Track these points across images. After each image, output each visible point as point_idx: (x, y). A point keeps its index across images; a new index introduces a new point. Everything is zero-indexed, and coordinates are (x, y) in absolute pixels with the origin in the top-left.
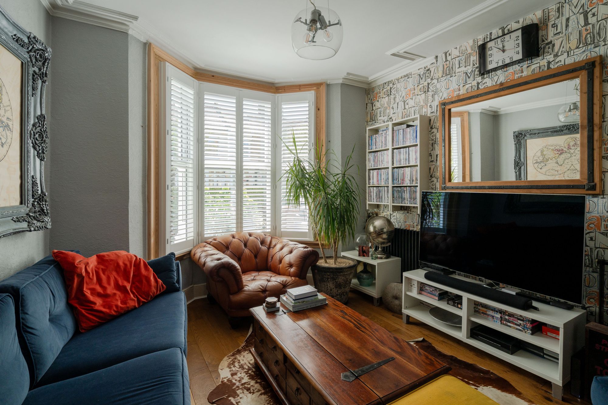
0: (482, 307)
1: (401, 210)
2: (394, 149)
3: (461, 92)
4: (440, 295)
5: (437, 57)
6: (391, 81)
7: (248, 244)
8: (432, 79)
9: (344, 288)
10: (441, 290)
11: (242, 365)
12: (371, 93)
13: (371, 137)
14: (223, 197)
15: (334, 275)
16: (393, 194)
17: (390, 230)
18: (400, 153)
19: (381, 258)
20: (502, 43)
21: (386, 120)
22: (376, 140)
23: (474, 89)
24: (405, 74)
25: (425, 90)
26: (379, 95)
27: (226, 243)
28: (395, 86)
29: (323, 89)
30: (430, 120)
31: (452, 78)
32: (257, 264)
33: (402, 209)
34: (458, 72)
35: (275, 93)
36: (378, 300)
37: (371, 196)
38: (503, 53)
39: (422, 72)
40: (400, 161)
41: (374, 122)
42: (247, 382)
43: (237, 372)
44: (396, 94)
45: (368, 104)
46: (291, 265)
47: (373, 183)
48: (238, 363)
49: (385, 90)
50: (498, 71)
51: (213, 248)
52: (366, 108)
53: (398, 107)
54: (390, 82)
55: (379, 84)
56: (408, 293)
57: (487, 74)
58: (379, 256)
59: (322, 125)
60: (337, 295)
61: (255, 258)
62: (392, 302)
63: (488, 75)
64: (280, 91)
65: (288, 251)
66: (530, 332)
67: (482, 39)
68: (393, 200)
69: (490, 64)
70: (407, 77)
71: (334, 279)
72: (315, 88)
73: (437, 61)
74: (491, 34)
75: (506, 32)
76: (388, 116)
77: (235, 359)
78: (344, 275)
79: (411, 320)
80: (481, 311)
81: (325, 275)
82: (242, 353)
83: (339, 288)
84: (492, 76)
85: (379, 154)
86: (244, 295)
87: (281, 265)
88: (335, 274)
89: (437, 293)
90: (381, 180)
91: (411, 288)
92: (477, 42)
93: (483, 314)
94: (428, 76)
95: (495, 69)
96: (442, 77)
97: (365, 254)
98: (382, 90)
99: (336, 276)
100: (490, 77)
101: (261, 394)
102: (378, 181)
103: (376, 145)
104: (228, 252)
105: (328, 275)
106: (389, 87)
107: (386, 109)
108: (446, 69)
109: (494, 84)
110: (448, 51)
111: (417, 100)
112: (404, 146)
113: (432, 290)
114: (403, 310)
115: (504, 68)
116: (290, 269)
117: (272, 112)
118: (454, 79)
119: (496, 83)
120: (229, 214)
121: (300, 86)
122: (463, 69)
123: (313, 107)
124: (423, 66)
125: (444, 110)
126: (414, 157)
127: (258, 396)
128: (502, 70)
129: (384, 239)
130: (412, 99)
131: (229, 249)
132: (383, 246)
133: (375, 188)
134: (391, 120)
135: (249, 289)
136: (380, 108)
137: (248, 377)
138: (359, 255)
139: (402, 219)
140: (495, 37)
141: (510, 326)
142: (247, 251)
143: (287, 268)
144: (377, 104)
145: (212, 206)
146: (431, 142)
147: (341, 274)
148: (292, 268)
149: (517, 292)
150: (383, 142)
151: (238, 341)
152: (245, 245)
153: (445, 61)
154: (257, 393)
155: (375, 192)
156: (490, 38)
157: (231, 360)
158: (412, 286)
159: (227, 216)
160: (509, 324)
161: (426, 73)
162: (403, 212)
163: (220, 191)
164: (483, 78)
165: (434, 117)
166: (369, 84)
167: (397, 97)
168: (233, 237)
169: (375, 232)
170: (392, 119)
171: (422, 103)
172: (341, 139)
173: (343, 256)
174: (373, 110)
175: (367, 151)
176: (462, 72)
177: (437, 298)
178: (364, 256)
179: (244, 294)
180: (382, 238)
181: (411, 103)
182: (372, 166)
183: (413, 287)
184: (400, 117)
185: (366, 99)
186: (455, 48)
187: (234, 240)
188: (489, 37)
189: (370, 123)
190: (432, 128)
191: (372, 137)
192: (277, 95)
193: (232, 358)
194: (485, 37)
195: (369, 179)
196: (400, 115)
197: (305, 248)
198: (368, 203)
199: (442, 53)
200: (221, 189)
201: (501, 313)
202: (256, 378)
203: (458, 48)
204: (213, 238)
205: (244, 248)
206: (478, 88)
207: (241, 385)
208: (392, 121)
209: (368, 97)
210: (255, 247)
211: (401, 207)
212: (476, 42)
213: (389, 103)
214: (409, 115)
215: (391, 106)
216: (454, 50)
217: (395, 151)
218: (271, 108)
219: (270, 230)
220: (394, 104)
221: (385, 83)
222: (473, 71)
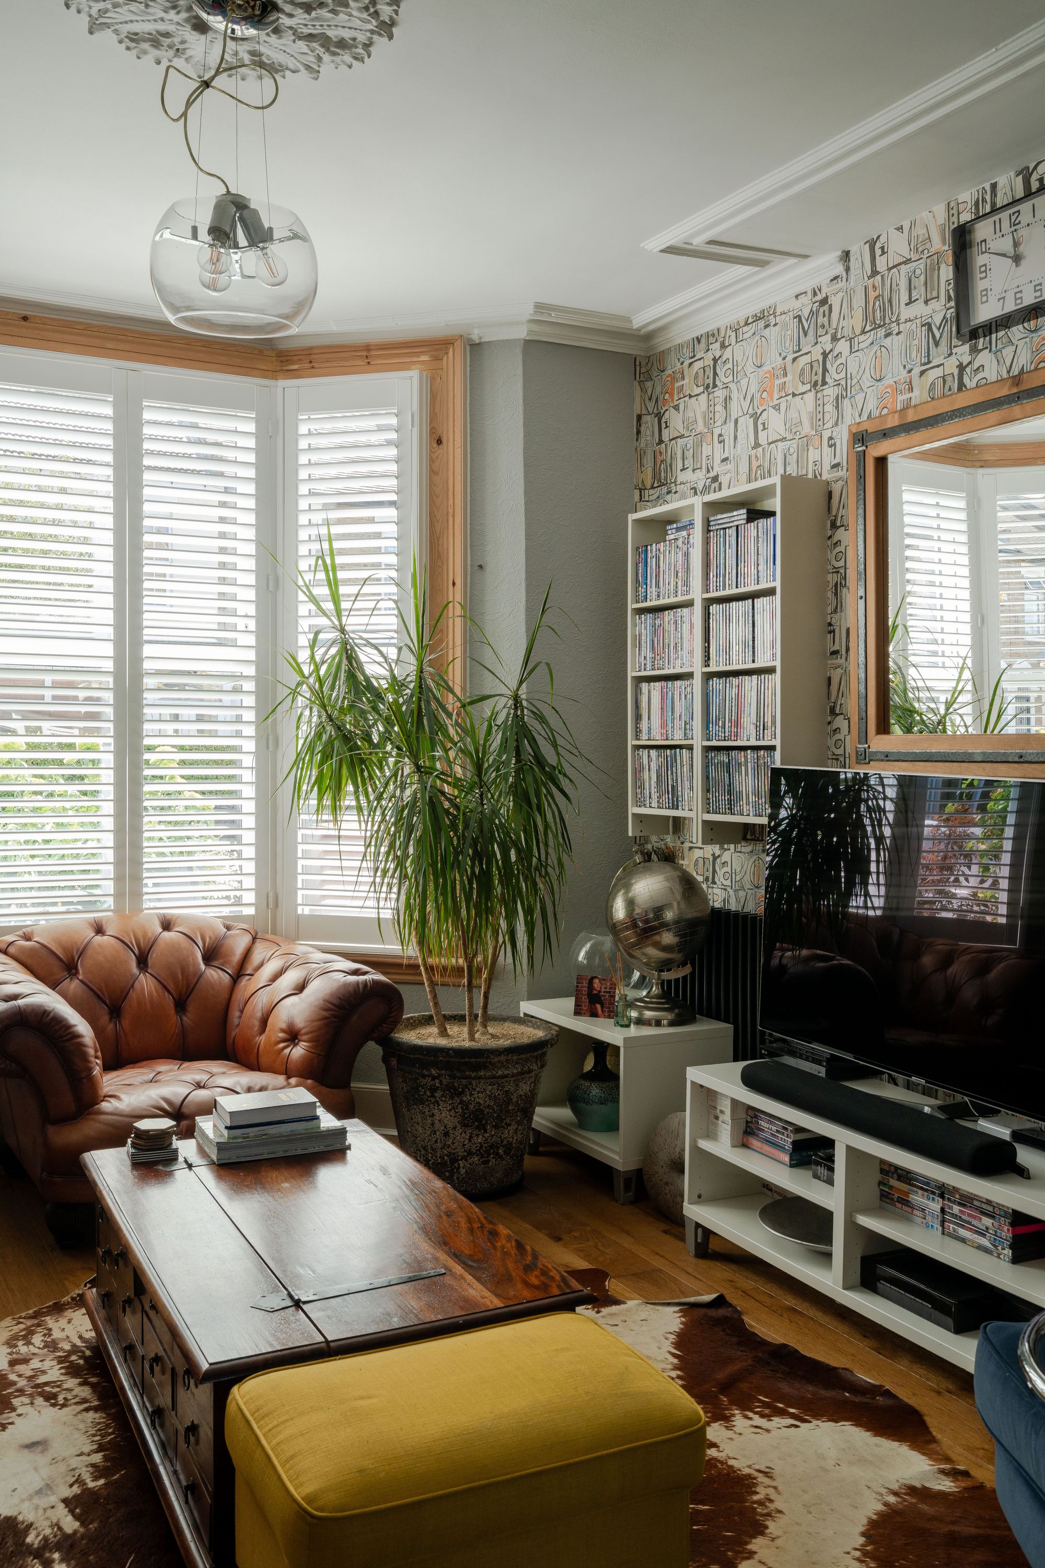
0: (899, 1178)
1: (745, 839)
2: (709, 603)
3: (918, 395)
4: (798, 1147)
5: (846, 255)
6: (716, 332)
7: (153, 959)
8: (835, 339)
9: (496, 1127)
10: (799, 1130)
11: (54, 1341)
12: (655, 374)
13: (642, 551)
14: (82, 778)
15: (453, 1077)
16: (706, 777)
17: (689, 916)
18: (728, 619)
19: (658, 1023)
20: (1013, 228)
21: (700, 486)
22: (658, 566)
23: (950, 390)
24: (756, 309)
25: (814, 378)
26: (681, 383)
27: (65, 949)
28: (728, 353)
29: (455, 361)
30: (830, 494)
31: (889, 339)
32: (183, 1032)
33: (749, 837)
34: (906, 321)
35: (274, 374)
36: (628, 1181)
37: (642, 787)
38: (1017, 266)
39: (805, 306)
40: (728, 651)
41: (665, 489)
42: (55, 1382)
43: (31, 1357)
44: (732, 386)
45: (644, 419)
46: (293, 1036)
47: (649, 732)
48: (44, 1335)
49: (698, 365)
50: (1014, 329)
51: (15, 964)
52: (638, 432)
53: (736, 438)
54: (713, 335)
55: (679, 341)
56: (704, 1144)
57: (985, 336)
58: (648, 1014)
59: (451, 502)
60: (470, 1153)
61: (177, 1012)
62: (667, 1184)
63: (988, 338)
64: (296, 367)
65: (293, 986)
66: (1008, 1252)
67: (969, 206)
68: (707, 802)
69: (982, 303)
70: (761, 324)
71: (454, 1092)
72: (425, 358)
73: (847, 270)
74: (994, 186)
75: (1035, 186)
76: (708, 471)
77: (39, 1325)
78: (494, 1077)
79: (713, 1245)
80: (896, 1195)
81: (424, 1076)
82: (69, 1313)
83: (478, 1128)
84: (1000, 346)
85: (666, 619)
86: (97, 1125)
87: (263, 1037)
88: (458, 1074)
89: (787, 1141)
90: (673, 720)
91: (716, 1125)
92: (956, 215)
93: (899, 1205)
94: (823, 326)
95: (1005, 322)
96: (863, 332)
97: (598, 1006)
98: (690, 364)
99: (464, 1082)
100: (994, 348)
101: (87, 1410)
102: (664, 725)
103: (657, 585)
104: (73, 986)
105: (434, 1078)
106: (710, 356)
107: (700, 439)
108: (874, 304)
109: (1005, 375)
110: (878, 237)
111: (793, 414)
112: (742, 590)
113: (774, 1128)
114: (685, 1204)
115: (1029, 320)
116: (287, 1051)
117: (258, 451)
118: (894, 343)
119: (1008, 372)
120: (94, 844)
121: (368, 348)
122: (920, 309)
123: (416, 430)
124: (808, 286)
125: (861, 458)
126: (768, 638)
127: (75, 1412)
128: (1026, 325)
129: (665, 949)
130: (777, 408)
131: (77, 972)
132: (666, 975)
133: (653, 753)
134: (716, 485)
135: (116, 1108)
136: (682, 436)
137: (63, 1371)
138: (578, 1012)
139: (747, 878)
140: (1005, 202)
141: (963, 1240)
142: (146, 983)
143: (282, 1045)
144: (675, 421)
145: (35, 810)
146: (832, 579)
147: (482, 1073)
148: (296, 1045)
149: (1016, 1128)
150: (680, 574)
151: (66, 1282)
152: (143, 961)
153: (869, 273)
154: (74, 1407)
155: (654, 766)
156: (993, 204)
157: (22, 1326)
158: (717, 1118)
159: (85, 852)
160: (963, 1232)
161: (818, 311)
162: (749, 849)
163: (67, 757)
164: (974, 350)
165: (840, 483)
166: (647, 337)
167: (735, 395)
168: (99, 930)
169: (632, 922)
170: (720, 484)
171: (807, 429)
172: (524, 560)
173: (525, 1015)
174: (661, 441)
175: (631, 605)
176: (918, 321)
177: (786, 1159)
178: (594, 1014)
179: (100, 1122)
180: (657, 945)
181: (775, 423)
182: (649, 667)
183: (720, 1122)
184: (744, 477)
185: (638, 400)
186: (898, 229)
187: (99, 938)
188: (988, 198)
189: (655, 493)
190: (834, 526)
191: (647, 550)
192: (282, 383)
193: (29, 1323)
194: (978, 199)
195: (638, 718)
196: (744, 468)
197: (356, 972)
198: (633, 810)
199: (862, 243)
200: (70, 747)
201: (942, 1196)
202: (86, 1374)
203: (906, 229)
204: (20, 933)
205: (135, 970)
206: (961, 385)
207: (32, 1387)
208: (720, 489)
209: (643, 390)
210: (179, 971)
211: (746, 826)
212: (955, 211)
213: (709, 419)
214: (769, 472)
215: (717, 432)
216: (894, 234)
217: (714, 609)
218: (258, 436)
219: (251, 911)
220: (725, 422)
221: (699, 340)
222: (947, 321)
